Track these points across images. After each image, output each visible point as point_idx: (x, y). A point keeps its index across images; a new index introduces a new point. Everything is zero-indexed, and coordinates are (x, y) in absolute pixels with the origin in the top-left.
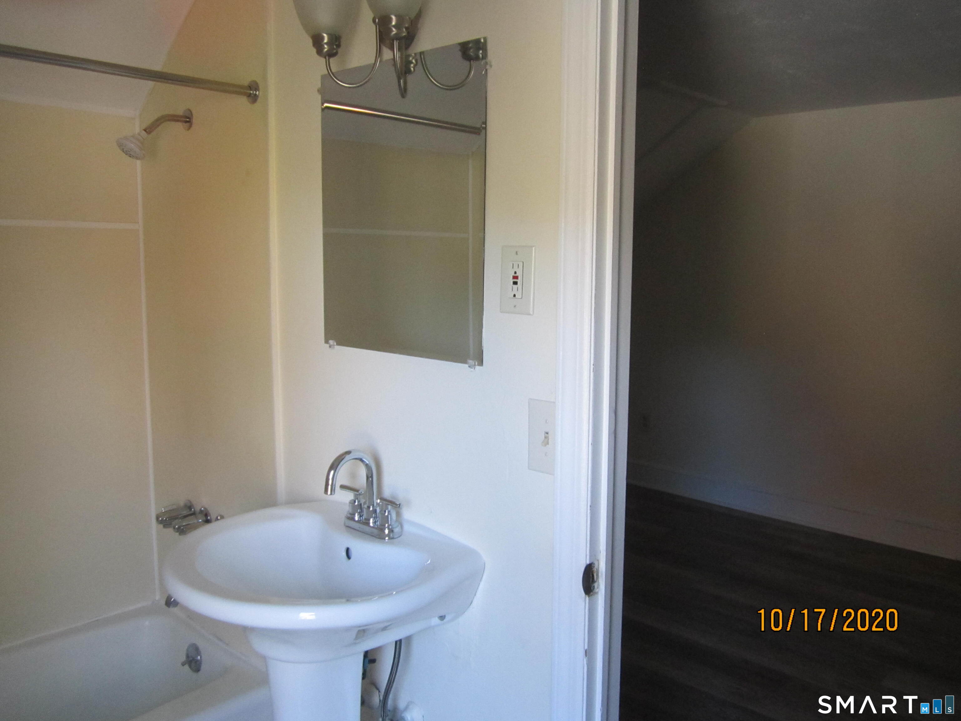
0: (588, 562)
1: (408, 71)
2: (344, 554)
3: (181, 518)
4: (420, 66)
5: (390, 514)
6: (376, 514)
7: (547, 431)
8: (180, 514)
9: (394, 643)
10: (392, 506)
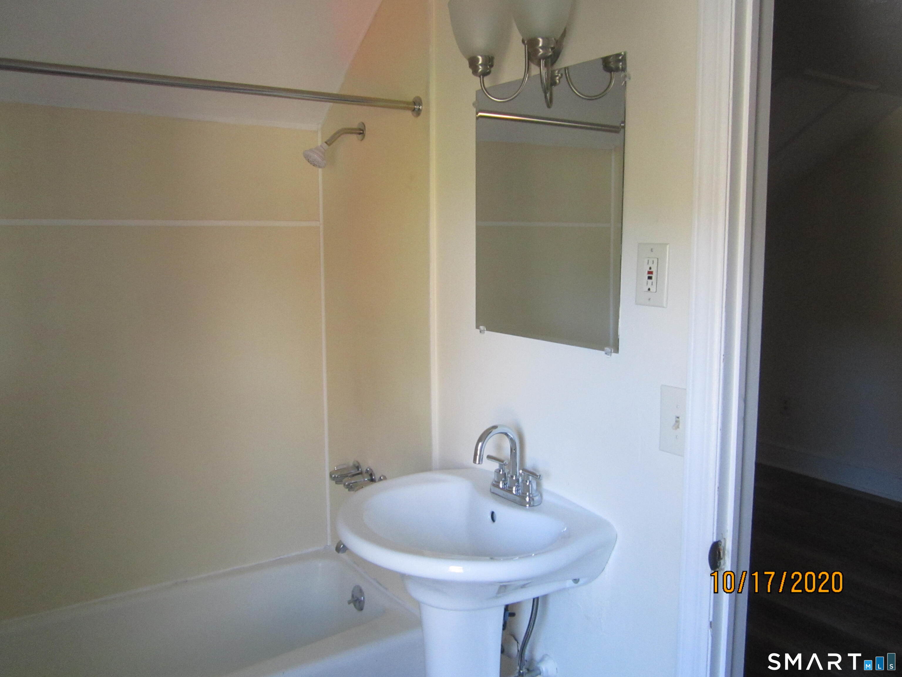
0: (715, 540)
1: (554, 83)
2: (489, 517)
3: (350, 477)
4: (564, 79)
5: (531, 484)
6: (519, 483)
7: (678, 415)
8: (350, 473)
9: (532, 600)
10: (533, 477)
